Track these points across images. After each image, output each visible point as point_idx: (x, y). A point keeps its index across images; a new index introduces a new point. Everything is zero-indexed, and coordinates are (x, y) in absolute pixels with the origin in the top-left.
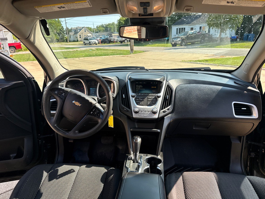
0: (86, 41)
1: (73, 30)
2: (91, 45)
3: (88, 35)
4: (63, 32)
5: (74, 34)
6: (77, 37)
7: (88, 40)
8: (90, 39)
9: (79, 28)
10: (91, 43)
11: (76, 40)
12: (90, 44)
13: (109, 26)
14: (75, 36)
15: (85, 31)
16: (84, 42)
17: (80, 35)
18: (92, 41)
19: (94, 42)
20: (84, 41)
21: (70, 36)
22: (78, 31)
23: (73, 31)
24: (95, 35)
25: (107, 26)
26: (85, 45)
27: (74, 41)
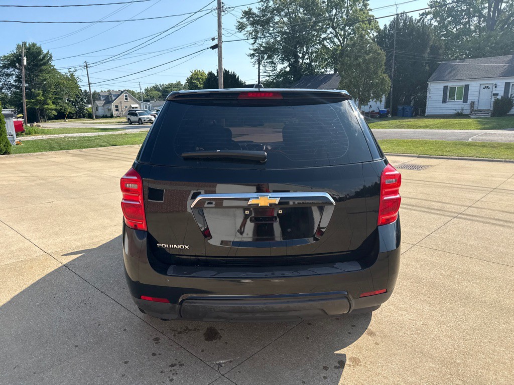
0: (132, 117)
1: (103, 96)
2: (142, 124)
3: (133, 106)
4: (82, 100)
5: (105, 104)
6: (110, 110)
7: (137, 115)
8: (141, 114)
9: (115, 93)
10: (143, 120)
11: (109, 115)
12: (140, 122)
13: (169, 88)
14: (106, 107)
15: (126, 99)
16: (129, 119)
17: (117, 107)
18: (144, 118)
19: (147, 118)
20: (129, 117)
21: (97, 108)
22: (113, 98)
23: (102, 99)
24: (146, 106)
25: (167, 88)
26: (131, 124)
27: (105, 117)
